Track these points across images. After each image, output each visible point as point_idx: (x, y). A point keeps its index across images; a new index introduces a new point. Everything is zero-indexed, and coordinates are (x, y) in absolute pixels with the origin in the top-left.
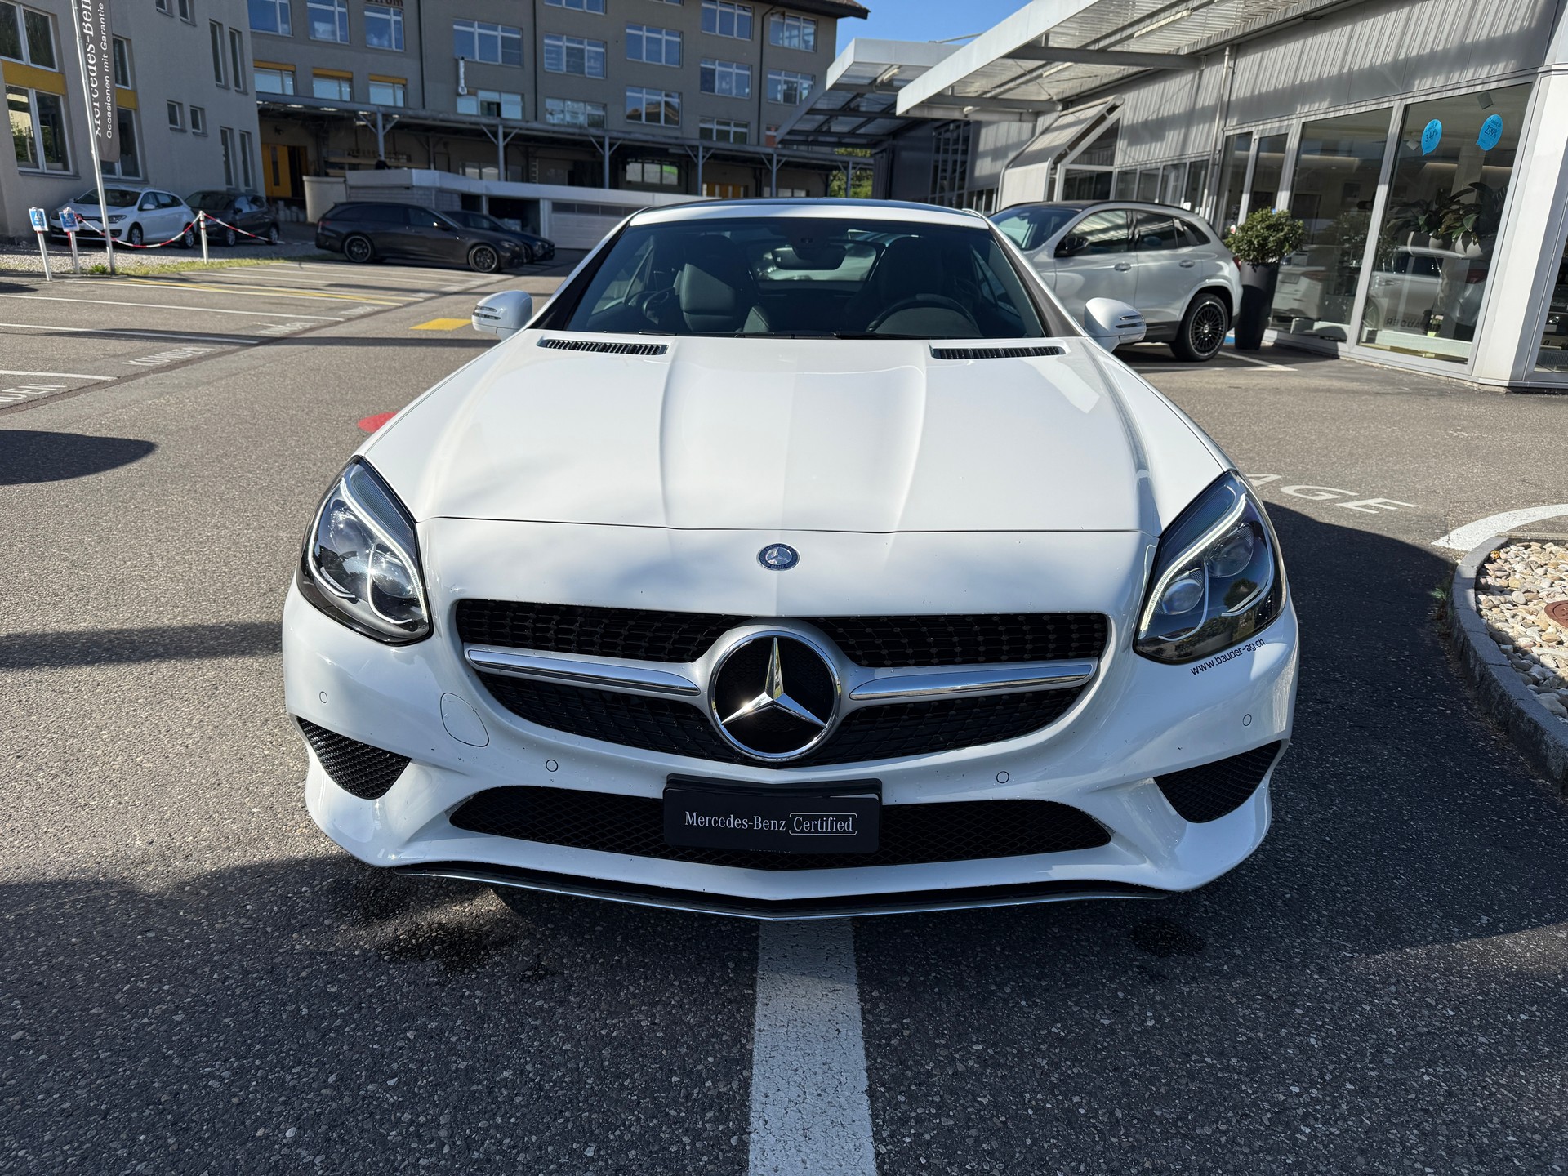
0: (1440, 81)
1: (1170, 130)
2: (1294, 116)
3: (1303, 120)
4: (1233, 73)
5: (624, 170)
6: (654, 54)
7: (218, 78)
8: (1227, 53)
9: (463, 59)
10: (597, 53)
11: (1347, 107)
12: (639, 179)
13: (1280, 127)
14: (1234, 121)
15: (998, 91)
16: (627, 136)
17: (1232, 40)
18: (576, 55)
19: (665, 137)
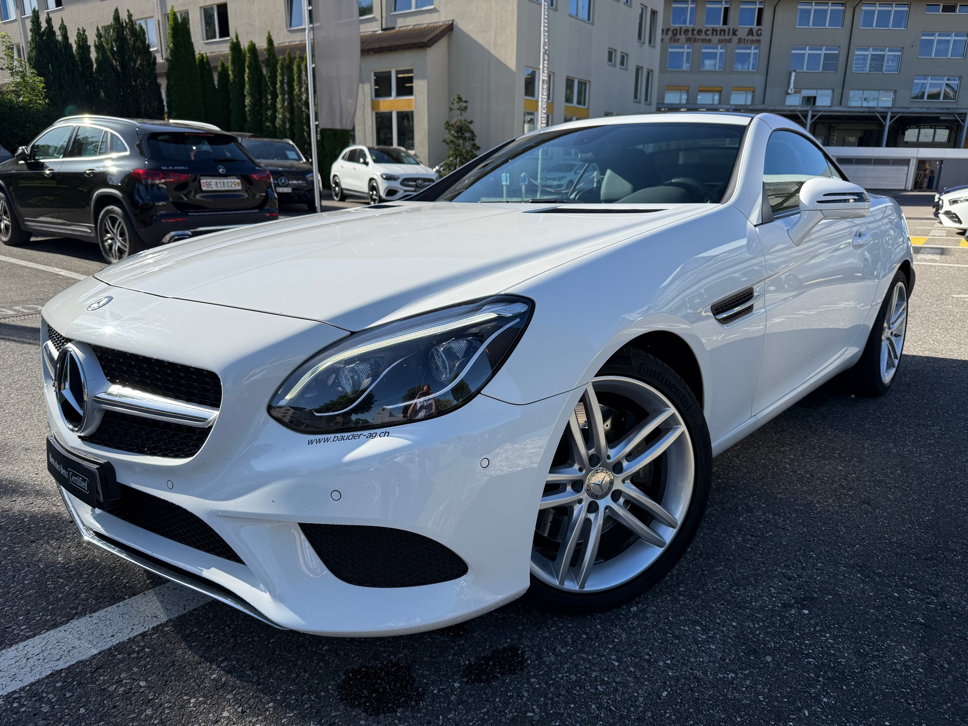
5: (904, 134)
6: (942, 52)
7: (636, 97)
9: (795, 71)
10: (895, 56)
12: (915, 140)
16: (906, 110)
18: (878, 61)
19: (938, 108)
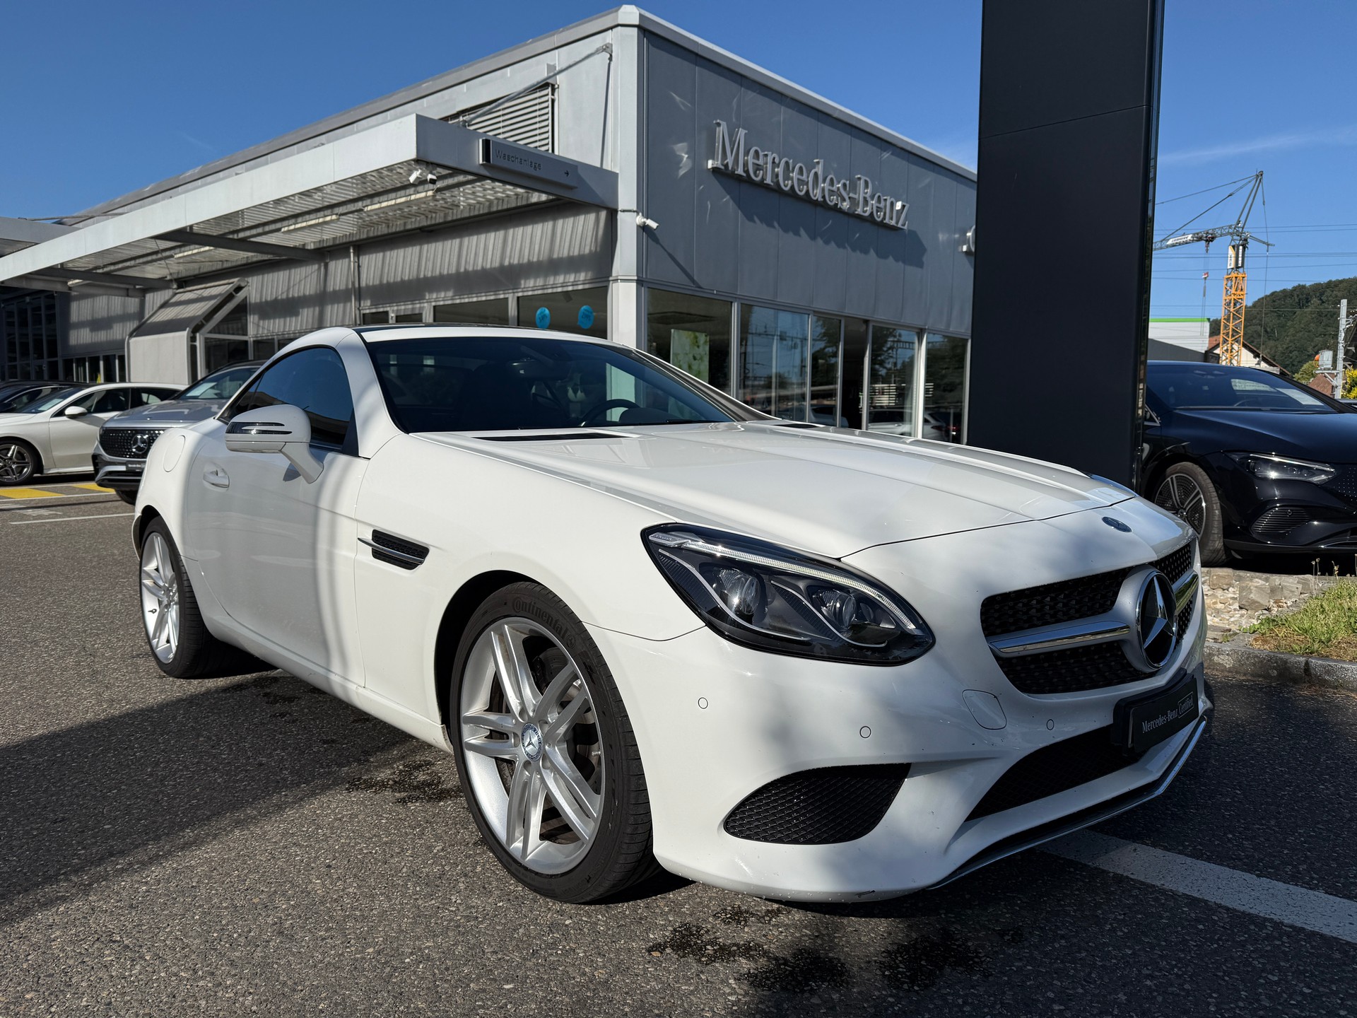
0: (540, 282)
1: (303, 308)
2: (425, 301)
3: (433, 304)
4: (359, 266)
8: (352, 251)
11: (470, 296)
13: (413, 309)
14: (368, 303)
15: (112, 268)
17: (357, 241)
